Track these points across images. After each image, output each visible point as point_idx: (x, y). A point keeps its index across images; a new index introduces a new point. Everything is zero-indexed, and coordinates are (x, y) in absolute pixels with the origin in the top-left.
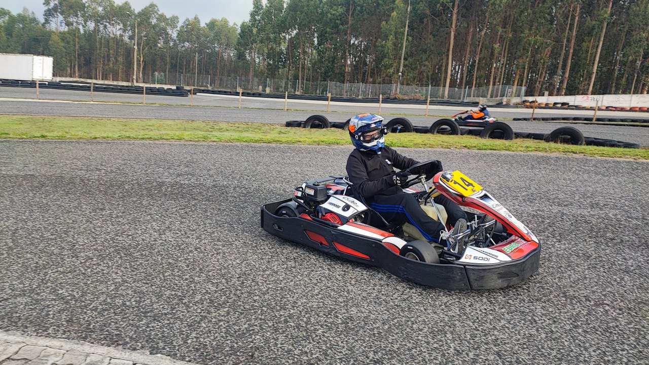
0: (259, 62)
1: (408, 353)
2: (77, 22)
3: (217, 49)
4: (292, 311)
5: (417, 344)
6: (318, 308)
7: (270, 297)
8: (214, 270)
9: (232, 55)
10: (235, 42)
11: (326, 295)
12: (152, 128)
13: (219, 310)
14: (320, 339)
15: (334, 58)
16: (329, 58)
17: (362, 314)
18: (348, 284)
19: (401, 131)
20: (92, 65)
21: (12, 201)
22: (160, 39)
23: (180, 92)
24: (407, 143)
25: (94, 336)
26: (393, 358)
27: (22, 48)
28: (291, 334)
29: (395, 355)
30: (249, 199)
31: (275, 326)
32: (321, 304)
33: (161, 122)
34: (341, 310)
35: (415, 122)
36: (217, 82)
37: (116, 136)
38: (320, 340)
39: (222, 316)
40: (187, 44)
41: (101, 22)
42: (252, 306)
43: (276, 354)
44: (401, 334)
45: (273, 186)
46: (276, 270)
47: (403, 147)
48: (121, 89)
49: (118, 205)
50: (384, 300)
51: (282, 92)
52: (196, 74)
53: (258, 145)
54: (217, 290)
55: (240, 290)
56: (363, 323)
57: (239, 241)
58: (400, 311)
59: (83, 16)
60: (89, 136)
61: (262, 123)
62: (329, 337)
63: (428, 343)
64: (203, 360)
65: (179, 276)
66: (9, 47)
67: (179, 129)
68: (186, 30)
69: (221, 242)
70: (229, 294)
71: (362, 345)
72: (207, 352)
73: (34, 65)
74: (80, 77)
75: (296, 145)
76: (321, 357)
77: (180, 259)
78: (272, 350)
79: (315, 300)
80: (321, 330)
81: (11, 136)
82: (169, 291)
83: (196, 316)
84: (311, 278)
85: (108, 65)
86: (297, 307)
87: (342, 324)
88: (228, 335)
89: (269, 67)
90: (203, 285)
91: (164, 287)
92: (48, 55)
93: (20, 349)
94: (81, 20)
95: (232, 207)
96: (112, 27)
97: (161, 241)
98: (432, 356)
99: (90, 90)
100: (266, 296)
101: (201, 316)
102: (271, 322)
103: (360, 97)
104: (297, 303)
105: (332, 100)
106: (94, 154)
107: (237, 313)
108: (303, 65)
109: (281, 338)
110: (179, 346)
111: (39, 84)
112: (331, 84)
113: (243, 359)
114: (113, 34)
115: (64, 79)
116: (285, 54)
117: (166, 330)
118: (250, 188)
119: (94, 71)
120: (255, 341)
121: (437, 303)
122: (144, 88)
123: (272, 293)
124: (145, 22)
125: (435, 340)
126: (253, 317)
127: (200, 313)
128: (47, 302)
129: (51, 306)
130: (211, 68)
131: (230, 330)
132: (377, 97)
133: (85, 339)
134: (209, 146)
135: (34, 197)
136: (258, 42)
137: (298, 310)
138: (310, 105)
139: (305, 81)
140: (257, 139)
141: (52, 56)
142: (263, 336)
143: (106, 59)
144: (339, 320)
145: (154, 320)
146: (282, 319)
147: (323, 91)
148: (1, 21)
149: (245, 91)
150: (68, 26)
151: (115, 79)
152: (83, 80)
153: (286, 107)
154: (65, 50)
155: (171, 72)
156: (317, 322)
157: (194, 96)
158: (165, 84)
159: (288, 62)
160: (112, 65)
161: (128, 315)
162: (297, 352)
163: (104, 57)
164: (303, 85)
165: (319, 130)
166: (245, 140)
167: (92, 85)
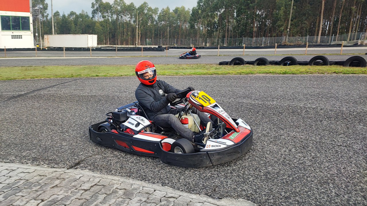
0: (202, 29)
1: (306, 194)
2: (108, 16)
3: (179, 24)
4: (234, 167)
5: (310, 189)
6: (249, 166)
9: (187, 26)
10: (188, 19)
11: (253, 159)
14: (252, 183)
15: (246, 23)
16: (243, 23)
17: (275, 171)
18: (265, 154)
19: (290, 65)
20: (116, 38)
21: (87, 108)
22: (149, 21)
23: (160, 49)
24: (296, 72)
25: (134, 176)
26: (297, 196)
27: (82, 31)
28: (235, 179)
29: (297, 194)
31: (226, 175)
32: (251, 164)
34: (262, 168)
35: (298, 59)
36: (179, 42)
38: (252, 184)
40: (163, 22)
41: (120, 15)
43: (227, 190)
44: (300, 183)
47: (293, 74)
48: (130, 49)
50: (288, 163)
51: (216, 45)
52: (168, 39)
53: (205, 76)
56: (276, 176)
58: (299, 170)
59: (111, 12)
60: (118, 75)
61: (205, 64)
62: (257, 182)
63: (318, 189)
64: (189, 191)
66: (76, 31)
67: (161, 69)
68: (162, 15)
71: (277, 188)
72: (190, 187)
73: (88, 40)
74: (110, 44)
75: (227, 75)
76: (253, 193)
78: (225, 187)
79: (247, 162)
80: (252, 179)
81: (82, 76)
85: (123, 37)
86: (237, 166)
87: (263, 175)
88: (200, 179)
89: (209, 32)
92: (95, 34)
93: (100, 180)
94: (110, 14)
96: (125, 17)
98: (321, 196)
99: (115, 51)
102: (223, 173)
103: (263, 46)
104: (237, 163)
105: (246, 48)
106: (122, 84)
108: (228, 29)
109: (230, 181)
110: (175, 183)
111: (92, 49)
112: (245, 39)
113: (210, 191)
114: (126, 20)
115: (102, 46)
116: (217, 24)
117: (168, 174)
119: (116, 41)
120: (215, 183)
121: (322, 166)
122: (142, 48)
124: (141, 13)
125: (323, 188)
128: (110, 158)
129: (111, 160)
130: (176, 34)
131: (201, 176)
132: (273, 45)
133: (130, 176)
134: (179, 78)
135: (97, 106)
136: (202, 18)
138: (233, 52)
139: (229, 38)
140: (204, 73)
141: (97, 34)
142: (219, 180)
143: (122, 34)
144: (262, 173)
145: (162, 169)
146: (229, 172)
147: (240, 43)
148: (72, 18)
149: (195, 46)
150: (103, 18)
151: (127, 44)
152: (111, 46)
153: (219, 54)
154: (102, 31)
155: (155, 38)
156: (249, 174)
157: (168, 51)
158: (152, 45)
159: (219, 28)
160: (125, 37)
161: (149, 166)
162: (239, 189)
163: (121, 33)
164: (228, 40)
165: (239, 66)
166: (198, 74)
167: (117, 48)
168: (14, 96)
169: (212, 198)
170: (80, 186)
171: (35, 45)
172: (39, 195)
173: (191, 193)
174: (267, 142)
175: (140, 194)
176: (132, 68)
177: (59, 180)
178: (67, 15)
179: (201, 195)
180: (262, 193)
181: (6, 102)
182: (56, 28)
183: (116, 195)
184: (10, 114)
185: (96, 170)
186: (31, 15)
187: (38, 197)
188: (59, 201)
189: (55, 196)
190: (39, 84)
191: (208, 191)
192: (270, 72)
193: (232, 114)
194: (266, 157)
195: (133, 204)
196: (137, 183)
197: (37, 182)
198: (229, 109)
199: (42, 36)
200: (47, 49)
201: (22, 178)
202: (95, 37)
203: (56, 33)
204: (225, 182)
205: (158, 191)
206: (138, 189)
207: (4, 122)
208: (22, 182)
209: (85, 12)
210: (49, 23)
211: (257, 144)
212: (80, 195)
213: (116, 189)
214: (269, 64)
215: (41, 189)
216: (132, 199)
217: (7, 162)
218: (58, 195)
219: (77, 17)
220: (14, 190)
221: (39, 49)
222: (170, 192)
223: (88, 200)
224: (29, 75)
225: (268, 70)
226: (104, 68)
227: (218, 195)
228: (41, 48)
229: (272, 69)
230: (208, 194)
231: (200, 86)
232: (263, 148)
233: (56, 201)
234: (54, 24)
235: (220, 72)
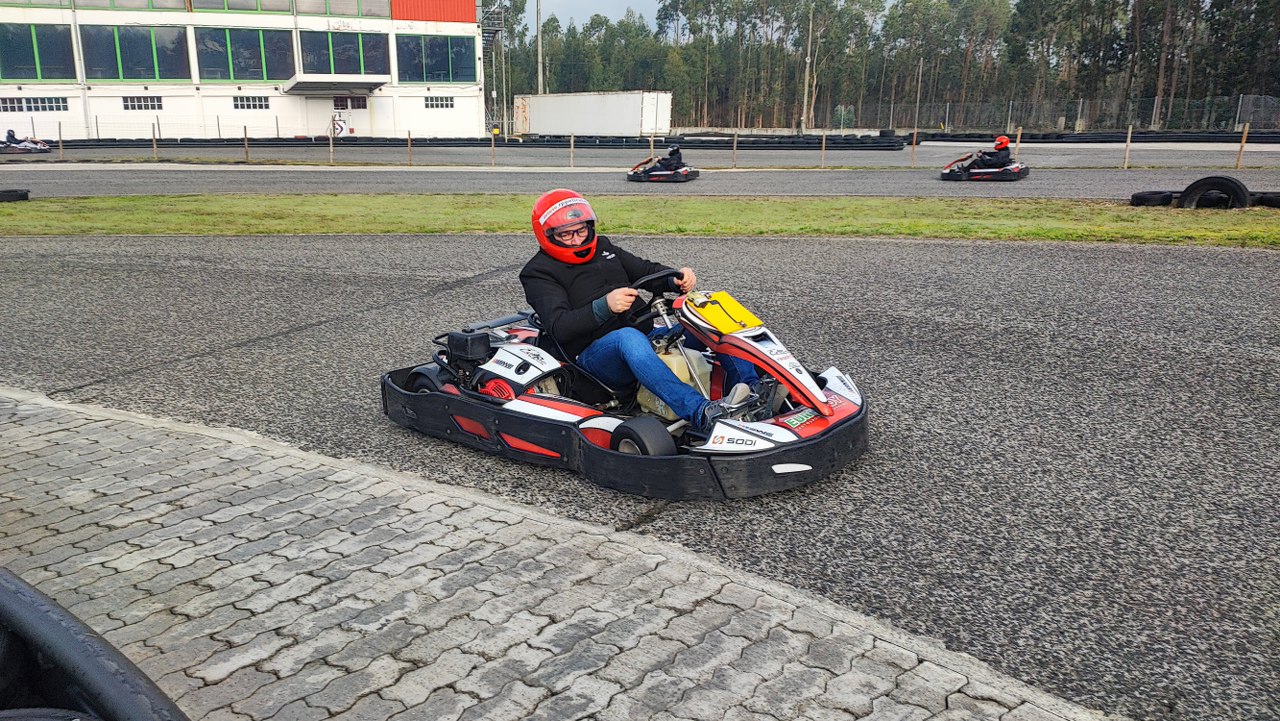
0: (1058, 64)
2: (708, 25)
4: (1253, 628)
7: (1191, 587)
8: (1042, 505)
9: (995, 54)
10: (1003, 23)
12: (843, 214)
13: (1073, 591)
15: (1257, 36)
16: (1241, 37)
20: (730, 102)
22: (849, 38)
23: (887, 142)
25: (837, 590)
28: (1262, 679)
30: (1093, 363)
31: (1216, 653)
33: (856, 203)
36: (961, 116)
37: (796, 228)
39: (1083, 605)
40: (901, 42)
41: (748, 19)
42: (1150, 597)
45: (1145, 337)
46: (1193, 527)
48: (780, 143)
49: (827, 355)
52: (918, 104)
53: (1086, 245)
54: (1059, 547)
55: (1114, 558)
57: (1089, 452)
59: (719, 11)
60: (749, 229)
61: (1071, 200)
64: (1059, 688)
65: (970, 505)
66: (606, 81)
67: (894, 215)
68: (901, 12)
69: (1045, 447)
70: (1090, 561)
72: (1064, 674)
73: (644, 109)
74: (712, 125)
75: (1182, 246)
77: (966, 472)
78: (1217, 704)
81: (634, 230)
82: (956, 532)
83: (1024, 592)
85: (755, 99)
86: (1265, 622)
88: (1104, 649)
89: (1084, 73)
90: (1026, 533)
91: (946, 522)
92: (665, 90)
94: (714, 19)
95: (1055, 378)
96: (765, 26)
97: (921, 432)
99: (731, 148)
100: (1179, 582)
101: (1034, 595)
102: (1204, 641)
104: (1263, 612)
105: (1253, 139)
106: (765, 261)
107: (1116, 605)
108: (1170, 62)
109: (1237, 685)
110: (1000, 646)
111: (655, 141)
112: (1246, 101)
113: (1151, 709)
114: (767, 39)
115: (687, 130)
116: (1122, 40)
117: (968, 608)
118: (1090, 339)
119: (732, 113)
120: (1172, 677)
122: (824, 138)
123: (1193, 576)
124: (824, 8)
126: (1157, 622)
127: (1032, 589)
128: (748, 515)
129: (755, 522)
130: (949, 87)
131: (1107, 638)
133: (823, 591)
134: (976, 248)
136: (1060, 18)
137: (1268, 628)
138: (1187, 154)
139: (1172, 98)
140: (1080, 233)
141: (669, 90)
142: (1189, 669)
143: (754, 88)
145: (941, 583)
146: (1230, 642)
147: (1218, 120)
148: (595, 37)
149: (1026, 132)
150: (694, 33)
151: (767, 124)
152: (717, 130)
153: (1127, 160)
154: (688, 79)
155: (866, 103)
157: (917, 148)
158: (856, 127)
159: (1130, 56)
160: (762, 99)
161: (889, 564)
163: (750, 86)
164: (1167, 108)
165: (1221, 211)
166: (1052, 235)
167: (736, 138)
168: (446, 283)
170: (660, 593)
171: (488, 129)
172: (542, 601)
173: (1069, 699)
175: (865, 662)
176: (789, 209)
177: (596, 562)
178: (580, 29)
179: (1111, 716)
181: (425, 299)
182: (547, 72)
183: (781, 648)
185: (706, 548)
186: (480, 30)
187: (538, 605)
188: (600, 630)
189: (586, 614)
190: (511, 249)
191: (1144, 704)
193: (1225, 406)
195: (843, 694)
196: (853, 622)
197: (533, 558)
198: (1208, 383)
199: (507, 103)
200: (521, 141)
201: (488, 538)
202: (666, 99)
203: (547, 89)
204: (1217, 680)
205: (934, 666)
206: (856, 642)
208: (490, 548)
209: (637, 16)
210: (529, 56)
212: (664, 625)
213: (780, 629)
215: (545, 581)
216: (837, 676)
217: (444, 482)
218: (597, 611)
219: (613, 33)
220: (469, 569)
221: (499, 142)
222: (983, 680)
223: (689, 647)
224: (475, 220)
228: (506, 136)
230: (1144, 716)
231: (1067, 285)
233: (592, 629)
234: (544, 59)
235: (1147, 234)
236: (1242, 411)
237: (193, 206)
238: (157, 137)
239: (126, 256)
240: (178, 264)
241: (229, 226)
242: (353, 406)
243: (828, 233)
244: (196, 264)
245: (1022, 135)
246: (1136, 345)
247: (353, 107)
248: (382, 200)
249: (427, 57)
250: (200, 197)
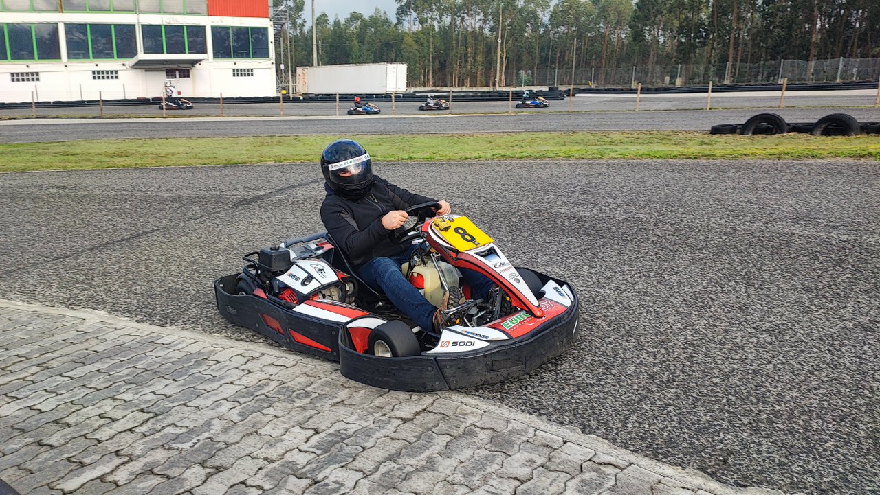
0: (664, 42)
2: (431, 18)
3: (603, 31)
4: (777, 408)
6: (822, 408)
7: (738, 383)
8: (646, 334)
9: (623, 36)
10: (628, 16)
11: (832, 390)
12: (523, 144)
13: (663, 389)
14: (832, 455)
15: (792, 22)
16: (782, 22)
18: (870, 379)
20: (448, 70)
22: (527, 26)
23: (554, 95)
25: (511, 399)
27: (373, 56)
28: (782, 440)
30: (680, 239)
31: (754, 425)
32: (826, 403)
33: (532, 136)
34: (862, 417)
36: (603, 77)
37: (490, 155)
38: (832, 458)
39: (670, 399)
40: (562, 29)
41: (459, 14)
42: (712, 391)
43: (761, 465)
45: (713, 221)
46: (740, 344)
48: (481, 97)
49: (508, 241)
52: (574, 69)
54: (655, 362)
55: (690, 367)
57: (676, 298)
59: (438, 9)
60: (458, 157)
61: (673, 131)
62: (847, 454)
64: (653, 454)
65: (599, 337)
66: (361, 56)
67: (556, 144)
68: (561, 9)
69: (648, 296)
70: (674, 370)
72: (657, 444)
73: (388, 75)
74: (435, 85)
75: (740, 160)
76: (837, 482)
77: (597, 316)
78: (754, 458)
79: (814, 396)
80: (832, 443)
81: (379, 158)
82: (590, 356)
83: (633, 393)
84: (802, 363)
85: (465, 67)
86: (785, 403)
87: (866, 438)
88: (682, 426)
89: (681, 48)
90: (635, 353)
91: (583, 349)
92: (402, 62)
93: (434, 401)
94: (436, 14)
95: (656, 250)
96: (470, 18)
100: (731, 380)
101: (639, 394)
102: (746, 418)
103: (838, 81)
104: (784, 397)
105: (790, 88)
106: (468, 178)
107: (690, 397)
108: (737, 39)
109: (766, 444)
110: (616, 429)
111: (395, 97)
112: (785, 64)
113: (713, 463)
114: (472, 27)
115: (418, 89)
116: (706, 26)
117: (596, 405)
118: (679, 224)
119: (449, 77)
120: (725, 442)
122: (511, 93)
123: (740, 376)
124: (510, 7)
126: (717, 407)
127: (638, 390)
130: (594, 57)
131: (684, 419)
132: (872, 79)
133: (501, 400)
134: (609, 165)
136: (665, 12)
137: (786, 407)
138: (748, 99)
139: (738, 63)
140: (675, 153)
141: (405, 62)
142: (737, 436)
143: (463, 59)
144: (862, 432)
145: (579, 390)
146: (763, 417)
147: (768, 76)
148: (353, 27)
149: (644, 86)
150: (421, 24)
151: (473, 84)
152: (438, 88)
153: (709, 104)
154: (419, 54)
155: (540, 69)
156: (823, 430)
157: (573, 99)
158: (533, 85)
159: (711, 36)
160: (469, 67)
161: (546, 379)
162: (795, 468)
163: (461, 58)
164: (735, 70)
165: (768, 136)
166: (658, 155)
167: (451, 94)
168: (245, 200)
169: (719, 481)
170: (392, 408)
171: (278, 91)
172: (309, 419)
173: (659, 461)
174: (873, 347)
175: (529, 445)
176: (487, 141)
177: (347, 390)
178: (342, 22)
179: (687, 470)
180: (864, 485)
181: (230, 211)
182: (320, 51)
183: (473, 440)
184: (240, 237)
186: (272, 23)
187: (307, 422)
188: (350, 436)
189: (341, 426)
190: (292, 174)
191: (707, 461)
192: (870, 155)
193: (763, 264)
194: (871, 387)
195: (514, 468)
196: (521, 420)
197: (303, 390)
198: (752, 250)
199: (292, 72)
200: (302, 98)
201: (272, 378)
202: (403, 68)
203: (320, 63)
205: (574, 445)
206: (523, 433)
207: (230, 254)
208: (273, 385)
209: (383, 12)
210: (307, 40)
211: (843, 350)
212: (394, 430)
213: (473, 427)
214: (859, 130)
215: (312, 405)
216: (510, 456)
217: (241, 340)
218: (348, 423)
219: (365, 25)
220: (258, 400)
221: (286, 99)
222: (605, 452)
223: (410, 443)
224: (268, 154)
225: (863, 146)
226: (421, 140)
227: (736, 476)
228: (291, 95)
229: (873, 146)
230: (707, 468)
231: (666, 188)
232: (861, 363)
233: (343, 436)
234: (317, 42)
235: (718, 153)
236: (773, 267)
237: (61, 149)
238: (36, 101)
239: (10, 187)
240: (47, 192)
241: (87, 164)
242: (176, 289)
243: (511, 157)
244: (61, 191)
245: (642, 89)
246: (707, 226)
247: (180, 77)
248: (201, 141)
249: (235, 41)
250: (66, 143)
